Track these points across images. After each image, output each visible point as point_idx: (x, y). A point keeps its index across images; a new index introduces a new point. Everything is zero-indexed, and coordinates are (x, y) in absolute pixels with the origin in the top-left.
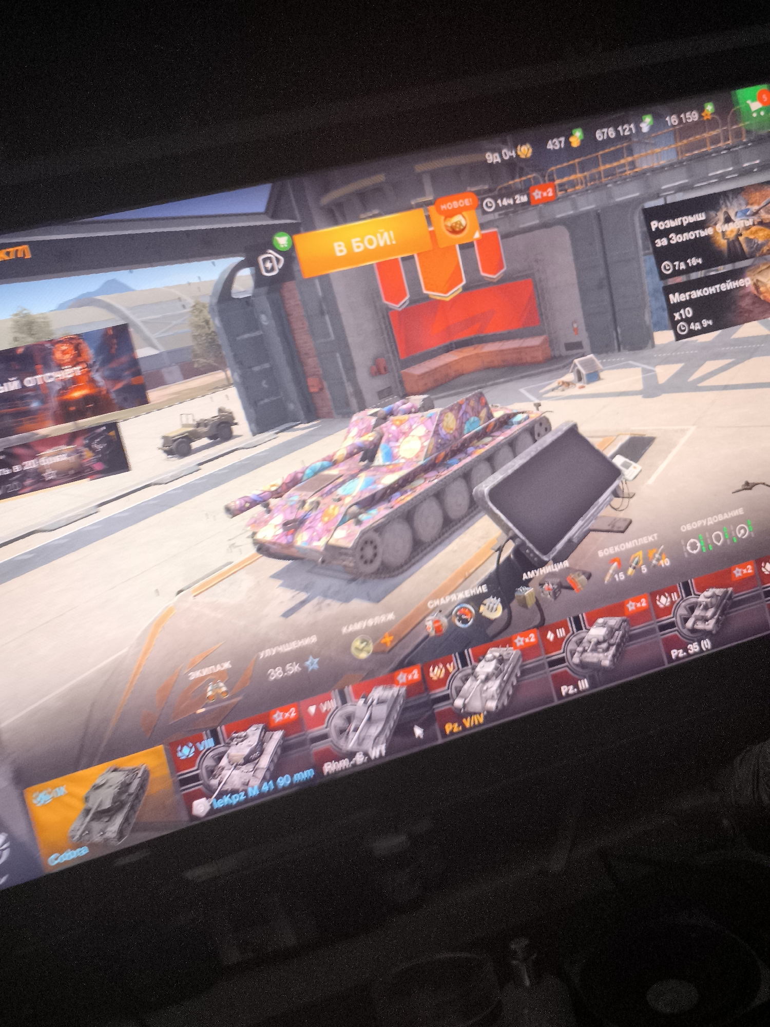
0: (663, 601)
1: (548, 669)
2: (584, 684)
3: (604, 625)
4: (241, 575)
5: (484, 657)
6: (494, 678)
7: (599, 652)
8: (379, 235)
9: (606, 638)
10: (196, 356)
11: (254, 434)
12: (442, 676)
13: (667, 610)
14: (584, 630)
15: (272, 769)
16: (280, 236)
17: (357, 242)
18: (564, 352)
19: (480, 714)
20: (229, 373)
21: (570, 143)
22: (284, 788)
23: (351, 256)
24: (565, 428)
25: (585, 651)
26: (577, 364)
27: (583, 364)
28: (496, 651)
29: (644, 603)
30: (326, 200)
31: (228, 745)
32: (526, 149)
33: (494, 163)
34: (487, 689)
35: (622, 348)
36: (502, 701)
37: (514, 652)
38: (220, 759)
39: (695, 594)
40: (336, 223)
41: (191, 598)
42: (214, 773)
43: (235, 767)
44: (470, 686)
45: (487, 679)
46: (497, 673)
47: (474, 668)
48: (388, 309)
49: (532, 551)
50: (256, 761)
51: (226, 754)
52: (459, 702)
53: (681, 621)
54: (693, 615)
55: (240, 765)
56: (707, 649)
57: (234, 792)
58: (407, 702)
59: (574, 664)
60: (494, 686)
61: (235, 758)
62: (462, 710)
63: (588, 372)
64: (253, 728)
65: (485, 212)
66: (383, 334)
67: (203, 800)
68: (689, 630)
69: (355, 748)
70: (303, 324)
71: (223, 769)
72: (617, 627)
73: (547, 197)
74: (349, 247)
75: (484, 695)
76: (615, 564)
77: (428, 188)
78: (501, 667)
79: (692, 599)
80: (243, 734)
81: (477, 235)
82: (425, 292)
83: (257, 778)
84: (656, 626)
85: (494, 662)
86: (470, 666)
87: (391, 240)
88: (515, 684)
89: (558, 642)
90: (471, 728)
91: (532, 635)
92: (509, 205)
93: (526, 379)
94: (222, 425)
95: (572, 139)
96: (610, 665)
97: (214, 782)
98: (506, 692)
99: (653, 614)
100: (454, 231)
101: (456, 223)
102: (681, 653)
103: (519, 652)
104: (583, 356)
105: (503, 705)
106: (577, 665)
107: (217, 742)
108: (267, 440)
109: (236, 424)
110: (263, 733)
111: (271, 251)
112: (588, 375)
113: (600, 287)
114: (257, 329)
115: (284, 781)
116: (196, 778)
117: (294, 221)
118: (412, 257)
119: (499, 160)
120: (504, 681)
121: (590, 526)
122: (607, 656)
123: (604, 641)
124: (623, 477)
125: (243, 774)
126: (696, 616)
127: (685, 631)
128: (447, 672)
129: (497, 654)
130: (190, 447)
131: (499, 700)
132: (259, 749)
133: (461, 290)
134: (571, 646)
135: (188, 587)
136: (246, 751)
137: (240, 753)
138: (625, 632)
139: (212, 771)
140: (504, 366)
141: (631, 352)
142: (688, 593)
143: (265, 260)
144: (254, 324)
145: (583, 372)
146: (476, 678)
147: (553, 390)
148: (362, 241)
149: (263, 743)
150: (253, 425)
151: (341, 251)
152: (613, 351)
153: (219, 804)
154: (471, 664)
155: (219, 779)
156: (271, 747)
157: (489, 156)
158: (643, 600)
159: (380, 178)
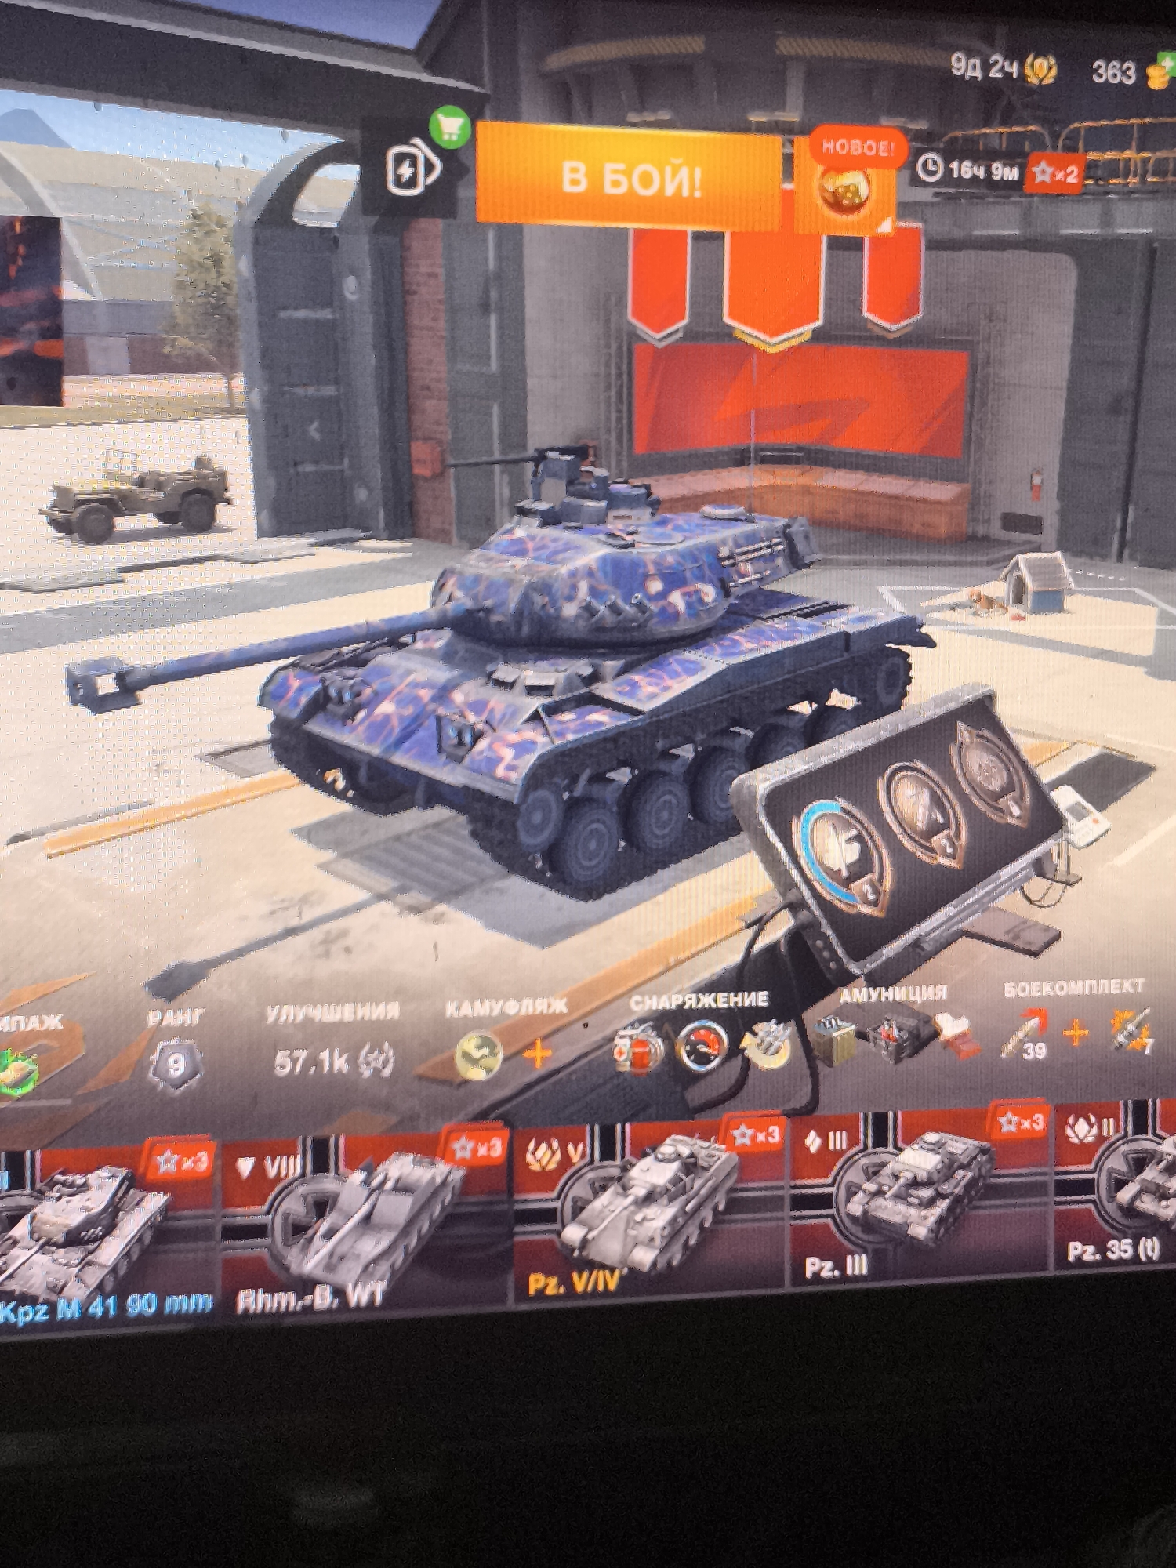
0: (1081, 1131)
1: (788, 1212)
2: (858, 1265)
3: (936, 1148)
4: (166, 835)
5: (654, 1150)
6: (665, 1200)
7: (910, 1204)
8: (668, 170)
9: (935, 1177)
10: (174, 327)
11: (262, 533)
12: (552, 1166)
13: (1085, 1151)
14: (890, 1148)
15: (122, 1272)
16: (447, 115)
17: (616, 172)
18: (996, 530)
19: (612, 1270)
20: (239, 382)
21: (1146, 77)
22: (140, 1319)
23: (594, 201)
24: (968, 697)
25: (880, 1193)
26: (1022, 565)
27: (1035, 569)
28: (685, 1144)
29: (1040, 1122)
30: (557, 61)
31: (40, 1196)
32: (1045, 64)
33: (967, 78)
34: (644, 1219)
35: (1126, 552)
36: (668, 1255)
37: (724, 1156)
38: (13, 1220)
39: (1155, 1134)
40: (569, 118)
41: (41, 857)
43: (42, 1247)
44: (609, 1203)
45: (650, 1198)
46: (675, 1190)
47: (625, 1169)
48: (634, 336)
49: (829, 947)
50: (91, 1247)
52: (573, 1233)
53: (1109, 1186)
54: (1138, 1178)
55: (56, 1245)
56: (1149, 1258)
57: (27, 1299)
58: (458, 1204)
59: (848, 1215)
60: (660, 1216)
61: (47, 1227)
62: (576, 1254)
63: (1040, 589)
64: (103, 1173)
65: (916, 181)
66: (608, 387)
68: (1120, 1207)
69: (319, 1274)
70: (435, 319)
71: (15, 1243)
72: (964, 1160)
73: (1064, 183)
74: (596, 178)
75: (632, 1233)
76: (1035, 1022)
77: (795, 92)
78: (687, 1179)
79: (1146, 1144)
80: (79, 1180)
81: (886, 227)
82: (727, 320)
83: (84, 1283)
84: (1051, 1180)
85: (676, 1165)
86: (618, 1162)
87: (692, 188)
88: (707, 1225)
89: (827, 1158)
90: (585, 1295)
91: (775, 1130)
92: (975, 178)
93: (897, 570)
94: (198, 496)
95: (1151, 71)
96: (926, 1238)
98: (683, 1239)
99: (1052, 1151)
100: (836, 203)
101: (847, 188)
102: (1090, 1254)
103: (736, 1159)
104: (1038, 549)
105: (669, 1263)
106: (854, 1219)
107: (16, 1182)
108: (287, 554)
109: (228, 502)
110: (123, 1188)
111: (417, 141)
112: (1037, 594)
113: (1115, 409)
114: (328, 304)
115: (140, 1304)
117: (477, 89)
118: (720, 236)
119: (978, 74)
120: (686, 1213)
121: (965, 925)
122: (925, 1218)
123: (928, 1183)
124: (1065, 836)
125: (55, 1267)
126: (1144, 1180)
127: (1111, 1208)
128: (566, 1161)
129: (685, 1151)
130: (112, 527)
131: (663, 1250)
132: (104, 1222)
133: (808, 336)
134: (853, 1175)
135: (41, 833)
136: (76, 1219)
137: (59, 1220)
138: (980, 1176)
140: (857, 529)
141: (1147, 570)
142: (1140, 1128)
143: (400, 159)
144: (325, 292)
145: (1031, 585)
146: (625, 1189)
147: (953, 608)
148: (628, 174)
149: (117, 1212)
150: (265, 514)
151: (575, 182)
152: (1104, 557)
154: (623, 1157)
156: (132, 1224)
157: (959, 60)
158: (1039, 1117)
159: (693, 44)
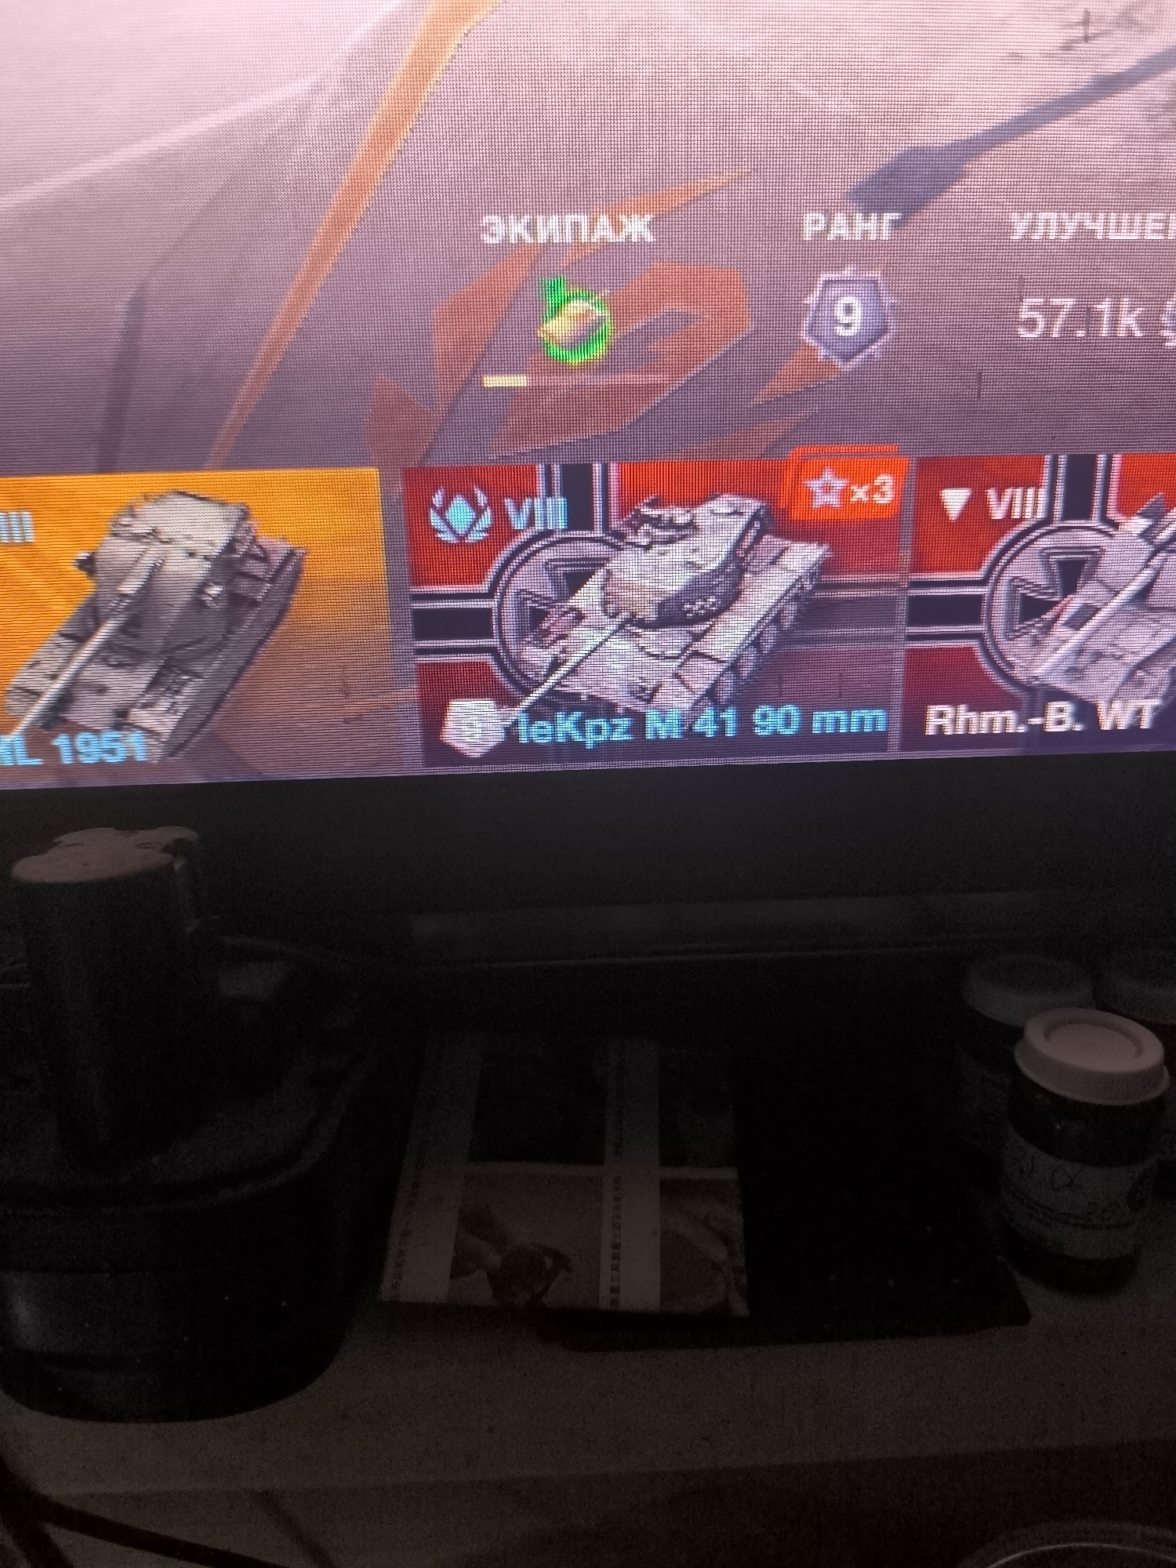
15: (747, 668)
22: (776, 742)
31: (617, 540)
38: (576, 580)
42: (545, 625)
43: (621, 627)
50: (699, 628)
51: (600, 574)
55: (643, 624)
57: (598, 708)
61: (628, 594)
64: (722, 505)
67: (487, 706)
69: (1057, 682)
71: (580, 617)
80: (681, 516)
83: (688, 685)
97: (537, 656)
107: (579, 517)
110: (752, 533)
115: (771, 720)
116: (478, 623)
125: (643, 657)
132: (720, 590)
136: (676, 582)
137: (649, 584)
139: (538, 616)
149: (741, 571)
153: (538, 733)
155: (556, 650)
156: (766, 592)
